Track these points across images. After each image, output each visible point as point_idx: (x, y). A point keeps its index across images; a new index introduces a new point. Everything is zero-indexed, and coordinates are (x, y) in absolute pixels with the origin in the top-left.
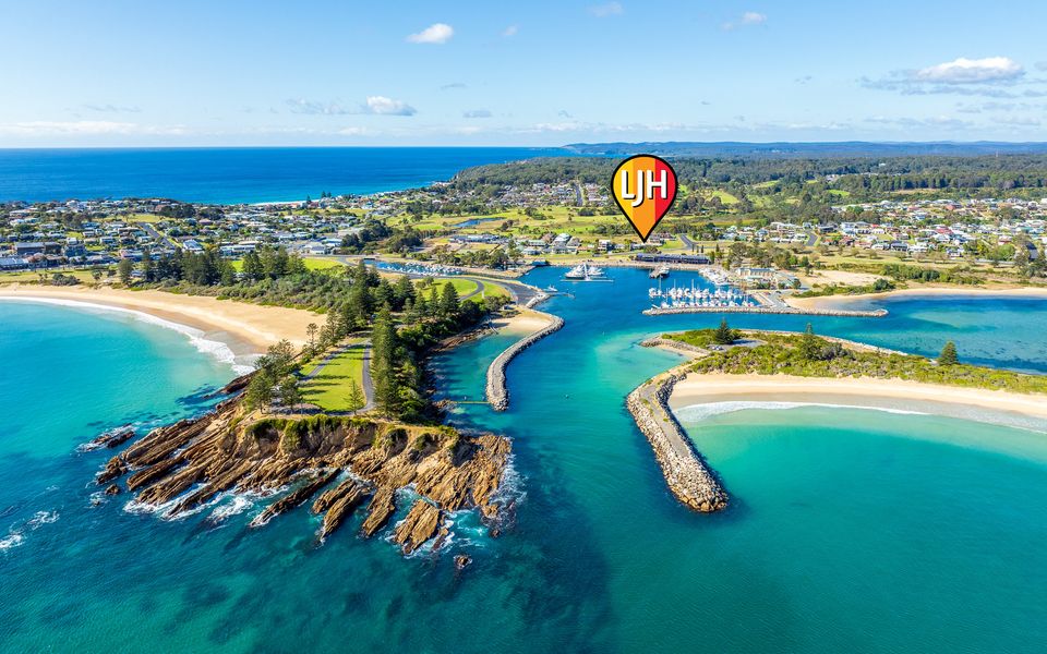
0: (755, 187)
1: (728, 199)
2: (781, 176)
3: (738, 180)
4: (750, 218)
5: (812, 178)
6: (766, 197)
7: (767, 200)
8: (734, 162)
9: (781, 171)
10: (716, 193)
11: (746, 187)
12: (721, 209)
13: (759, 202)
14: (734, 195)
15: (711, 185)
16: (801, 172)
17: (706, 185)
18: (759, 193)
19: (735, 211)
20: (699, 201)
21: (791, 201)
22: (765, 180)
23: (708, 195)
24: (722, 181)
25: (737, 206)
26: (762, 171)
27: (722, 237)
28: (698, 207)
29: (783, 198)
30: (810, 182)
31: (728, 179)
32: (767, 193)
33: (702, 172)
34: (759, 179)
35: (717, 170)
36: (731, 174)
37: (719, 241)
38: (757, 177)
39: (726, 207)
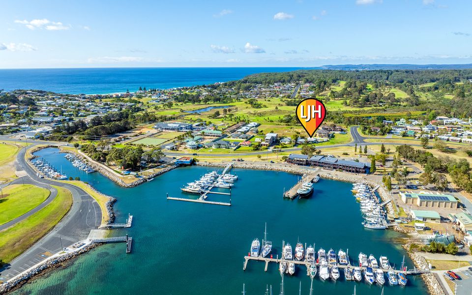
0: (420, 86)
1: (400, 94)
2: (437, 79)
3: (408, 82)
4: (417, 110)
5: (459, 81)
6: (428, 94)
7: (430, 96)
8: (407, 72)
9: (437, 77)
10: (393, 90)
11: (414, 87)
12: (395, 102)
13: (423, 97)
14: (405, 91)
15: (391, 85)
16: (451, 77)
17: (387, 85)
18: (423, 90)
19: (405, 104)
20: (378, 96)
21: (449, 97)
22: (426, 82)
23: (386, 92)
24: (398, 83)
25: (407, 100)
26: (424, 77)
27: (390, 132)
28: (377, 100)
29: (442, 94)
30: (458, 83)
31: (402, 82)
32: (429, 90)
33: (386, 77)
34: (422, 81)
35: (395, 76)
36: (404, 79)
37: (387, 136)
38: (422, 80)
39: (398, 100)
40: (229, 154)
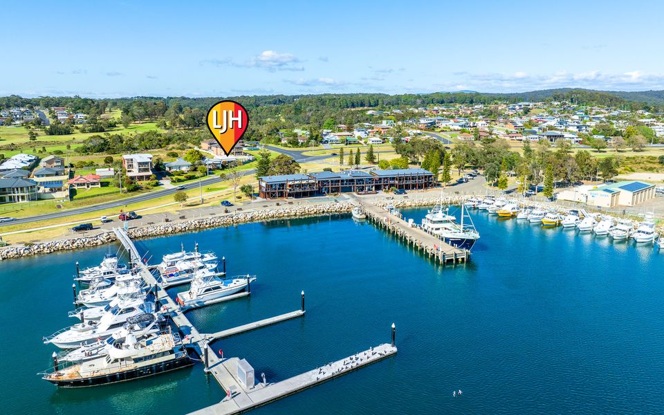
40: (60, 210)
